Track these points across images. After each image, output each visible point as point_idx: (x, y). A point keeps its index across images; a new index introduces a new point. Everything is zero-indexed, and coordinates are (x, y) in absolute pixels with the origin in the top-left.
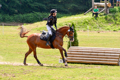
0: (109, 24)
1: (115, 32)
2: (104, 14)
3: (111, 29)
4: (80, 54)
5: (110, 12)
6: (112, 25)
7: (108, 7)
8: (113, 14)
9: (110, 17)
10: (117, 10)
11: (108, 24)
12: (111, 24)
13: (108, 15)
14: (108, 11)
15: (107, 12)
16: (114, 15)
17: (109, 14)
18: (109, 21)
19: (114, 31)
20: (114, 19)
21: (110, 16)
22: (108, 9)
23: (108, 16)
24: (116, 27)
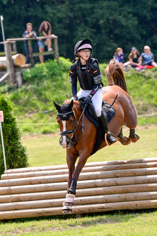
0: (27, 115)
1: (48, 135)
2: (10, 90)
3: (35, 127)
4: (40, 189)
5: (24, 82)
6: (35, 116)
7: (16, 67)
8: (34, 86)
9: (25, 94)
10: (44, 74)
11: (22, 117)
12: (31, 115)
13: (19, 90)
14: (19, 80)
15: (15, 82)
16: (37, 87)
17: (24, 87)
18: (25, 106)
19: (45, 133)
20: (40, 100)
21: (26, 91)
22: (18, 73)
23: (22, 92)
24: (48, 120)
